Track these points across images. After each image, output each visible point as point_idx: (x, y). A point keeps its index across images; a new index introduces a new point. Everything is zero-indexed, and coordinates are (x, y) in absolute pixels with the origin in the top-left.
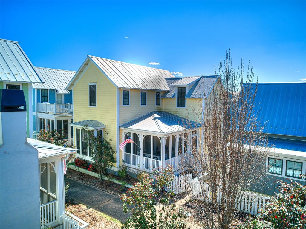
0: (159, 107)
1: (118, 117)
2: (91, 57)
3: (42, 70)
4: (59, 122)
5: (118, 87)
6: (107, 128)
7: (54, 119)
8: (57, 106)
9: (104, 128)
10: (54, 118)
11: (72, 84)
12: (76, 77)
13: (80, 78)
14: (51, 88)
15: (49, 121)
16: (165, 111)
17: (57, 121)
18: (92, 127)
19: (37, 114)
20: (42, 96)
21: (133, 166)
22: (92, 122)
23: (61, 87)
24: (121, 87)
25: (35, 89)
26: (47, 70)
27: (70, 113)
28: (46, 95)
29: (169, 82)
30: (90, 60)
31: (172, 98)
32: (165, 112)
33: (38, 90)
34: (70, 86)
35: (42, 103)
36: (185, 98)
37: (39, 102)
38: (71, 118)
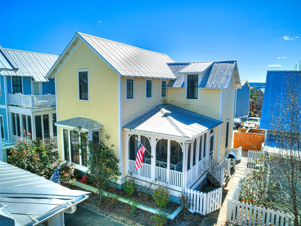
0: (164, 98)
1: (121, 115)
2: (80, 34)
3: (12, 52)
4: (38, 119)
5: (121, 75)
6: (104, 129)
7: (31, 115)
8: (35, 98)
9: (101, 129)
10: (31, 113)
11: (54, 70)
12: (60, 62)
13: (65, 62)
14: (25, 75)
15: (24, 117)
16: (171, 103)
17: (35, 116)
18: (85, 128)
19: (8, 108)
20: (13, 86)
21: (141, 177)
22: (85, 121)
23: (37, 74)
24: (126, 76)
25: (4, 77)
26: (18, 52)
27: (51, 106)
28: (19, 84)
29: (172, 68)
30: (79, 38)
31: (182, 88)
32: (171, 105)
33: (8, 77)
34: (52, 72)
35: (14, 93)
36: (199, 88)
37: (9, 93)
38: (54, 112)
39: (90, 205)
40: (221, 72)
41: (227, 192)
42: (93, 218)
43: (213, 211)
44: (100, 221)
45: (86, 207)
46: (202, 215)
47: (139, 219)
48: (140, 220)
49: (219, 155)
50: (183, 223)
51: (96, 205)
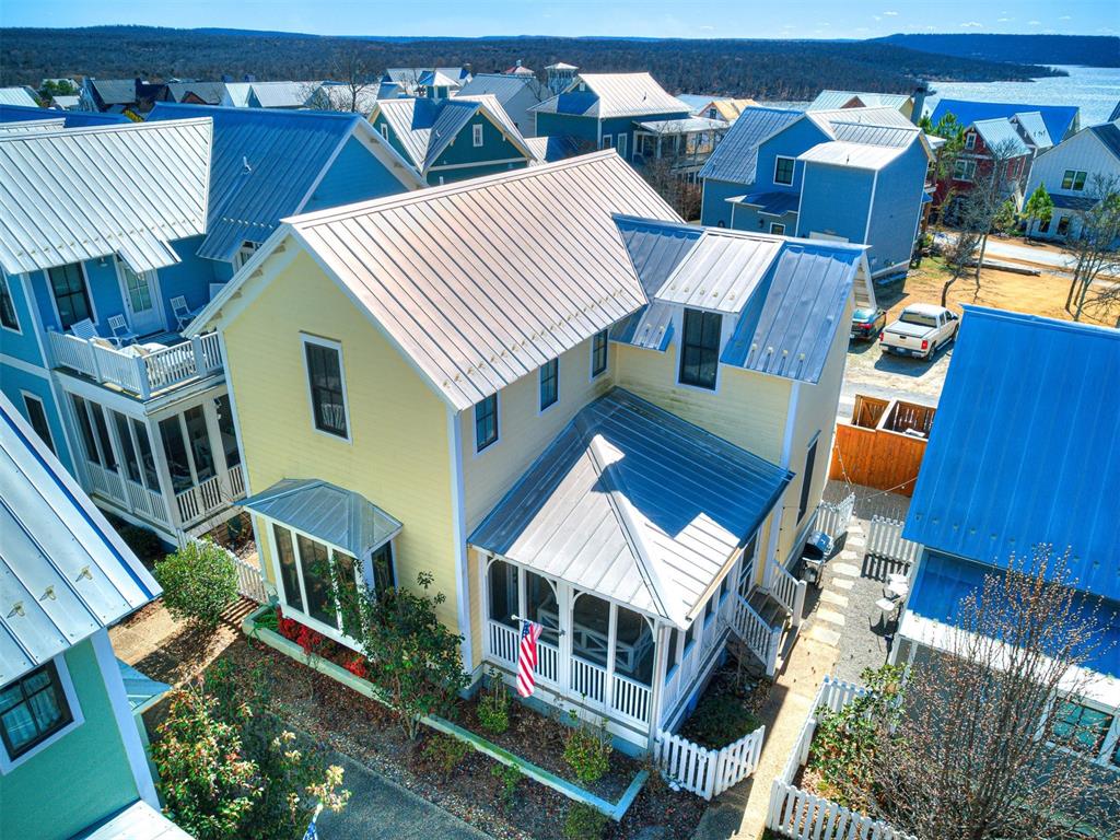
0: (602, 379)
4: (169, 428)
5: (459, 411)
7: (143, 417)
9: (398, 536)
10: (145, 414)
14: (95, 253)
15: (120, 418)
17: (160, 422)
18: (349, 549)
19: (56, 379)
20: (57, 297)
22: (343, 508)
23: (134, 237)
25: (22, 277)
27: (206, 373)
28: (75, 286)
29: (634, 244)
31: (662, 352)
33: (36, 275)
35: (67, 328)
36: (720, 364)
37: (49, 328)
38: (219, 392)
39: (384, 762)
40: (804, 299)
41: (785, 695)
42: (399, 814)
43: (733, 784)
44: (417, 824)
45: (373, 769)
46: (702, 798)
47: (527, 819)
48: (530, 823)
49: (774, 564)
50: (647, 830)
51: (402, 760)
